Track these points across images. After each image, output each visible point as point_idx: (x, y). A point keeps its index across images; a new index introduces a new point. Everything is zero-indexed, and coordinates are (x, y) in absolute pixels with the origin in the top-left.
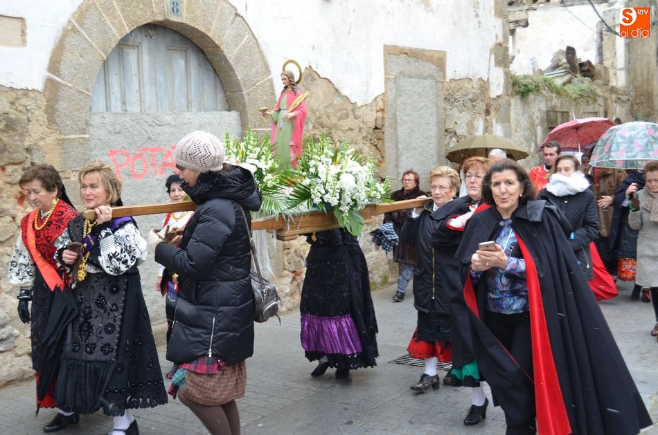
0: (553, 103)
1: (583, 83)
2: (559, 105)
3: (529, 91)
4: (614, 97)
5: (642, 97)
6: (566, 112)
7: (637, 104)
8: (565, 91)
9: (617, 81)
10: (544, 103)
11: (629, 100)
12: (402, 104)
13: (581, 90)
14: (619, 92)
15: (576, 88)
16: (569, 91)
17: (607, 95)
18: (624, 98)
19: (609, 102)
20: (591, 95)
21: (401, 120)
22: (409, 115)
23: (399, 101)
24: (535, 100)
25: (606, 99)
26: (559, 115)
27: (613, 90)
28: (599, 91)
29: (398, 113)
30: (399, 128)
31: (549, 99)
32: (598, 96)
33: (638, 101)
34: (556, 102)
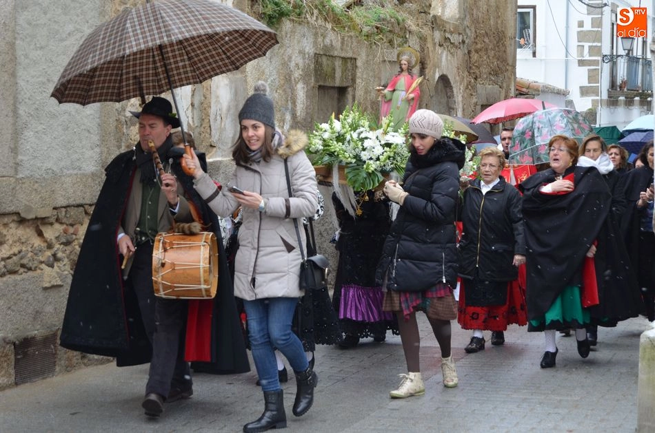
0: (327, 41)
1: (383, 6)
2: (337, 44)
3: (282, 14)
4: (438, 35)
5: (486, 40)
6: (351, 59)
7: (477, 51)
8: (350, 19)
9: (444, 7)
10: (311, 40)
11: (463, 42)
12: (30, 24)
13: (379, 20)
14: (447, 26)
15: (371, 15)
16: (358, 21)
17: (426, 31)
18: (455, 39)
19: (430, 45)
20: (397, 29)
21: (26, 56)
22: (41, 48)
23: (23, 18)
24: (293, 32)
25: (423, 39)
26: (338, 63)
27: (436, 23)
28: (411, 23)
29: (17, 42)
30: (21, 73)
31: (320, 31)
32: (410, 32)
33: (479, 46)
34: (332, 38)
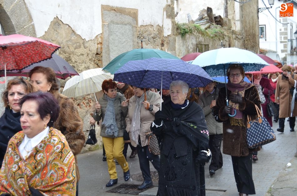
0: (200, 40)
1: (217, 28)
2: (203, 40)
3: (186, 32)
4: (234, 36)
5: (250, 37)
6: (207, 45)
7: (247, 40)
8: (207, 33)
9: (236, 27)
10: (195, 40)
11: (242, 38)
12: (113, 39)
13: (216, 32)
14: (237, 33)
15: (213, 31)
16: (209, 33)
17: (230, 35)
18: (240, 37)
19: (231, 39)
20: (221, 35)
21: (112, 49)
22: (116, 46)
23: (111, 38)
24: (189, 38)
25: (229, 37)
26: (203, 46)
27: (233, 32)
28: (225, 33)
29: (110, 45)
30: (111, 54)
31: (198, 37)
32: (225, 36)
33: (247, 39)
34: (201, 39)
